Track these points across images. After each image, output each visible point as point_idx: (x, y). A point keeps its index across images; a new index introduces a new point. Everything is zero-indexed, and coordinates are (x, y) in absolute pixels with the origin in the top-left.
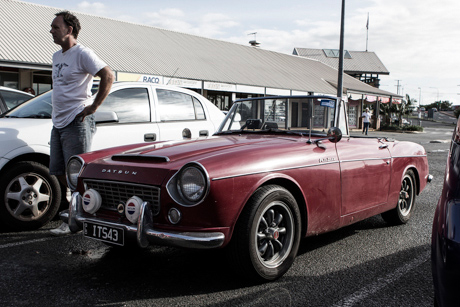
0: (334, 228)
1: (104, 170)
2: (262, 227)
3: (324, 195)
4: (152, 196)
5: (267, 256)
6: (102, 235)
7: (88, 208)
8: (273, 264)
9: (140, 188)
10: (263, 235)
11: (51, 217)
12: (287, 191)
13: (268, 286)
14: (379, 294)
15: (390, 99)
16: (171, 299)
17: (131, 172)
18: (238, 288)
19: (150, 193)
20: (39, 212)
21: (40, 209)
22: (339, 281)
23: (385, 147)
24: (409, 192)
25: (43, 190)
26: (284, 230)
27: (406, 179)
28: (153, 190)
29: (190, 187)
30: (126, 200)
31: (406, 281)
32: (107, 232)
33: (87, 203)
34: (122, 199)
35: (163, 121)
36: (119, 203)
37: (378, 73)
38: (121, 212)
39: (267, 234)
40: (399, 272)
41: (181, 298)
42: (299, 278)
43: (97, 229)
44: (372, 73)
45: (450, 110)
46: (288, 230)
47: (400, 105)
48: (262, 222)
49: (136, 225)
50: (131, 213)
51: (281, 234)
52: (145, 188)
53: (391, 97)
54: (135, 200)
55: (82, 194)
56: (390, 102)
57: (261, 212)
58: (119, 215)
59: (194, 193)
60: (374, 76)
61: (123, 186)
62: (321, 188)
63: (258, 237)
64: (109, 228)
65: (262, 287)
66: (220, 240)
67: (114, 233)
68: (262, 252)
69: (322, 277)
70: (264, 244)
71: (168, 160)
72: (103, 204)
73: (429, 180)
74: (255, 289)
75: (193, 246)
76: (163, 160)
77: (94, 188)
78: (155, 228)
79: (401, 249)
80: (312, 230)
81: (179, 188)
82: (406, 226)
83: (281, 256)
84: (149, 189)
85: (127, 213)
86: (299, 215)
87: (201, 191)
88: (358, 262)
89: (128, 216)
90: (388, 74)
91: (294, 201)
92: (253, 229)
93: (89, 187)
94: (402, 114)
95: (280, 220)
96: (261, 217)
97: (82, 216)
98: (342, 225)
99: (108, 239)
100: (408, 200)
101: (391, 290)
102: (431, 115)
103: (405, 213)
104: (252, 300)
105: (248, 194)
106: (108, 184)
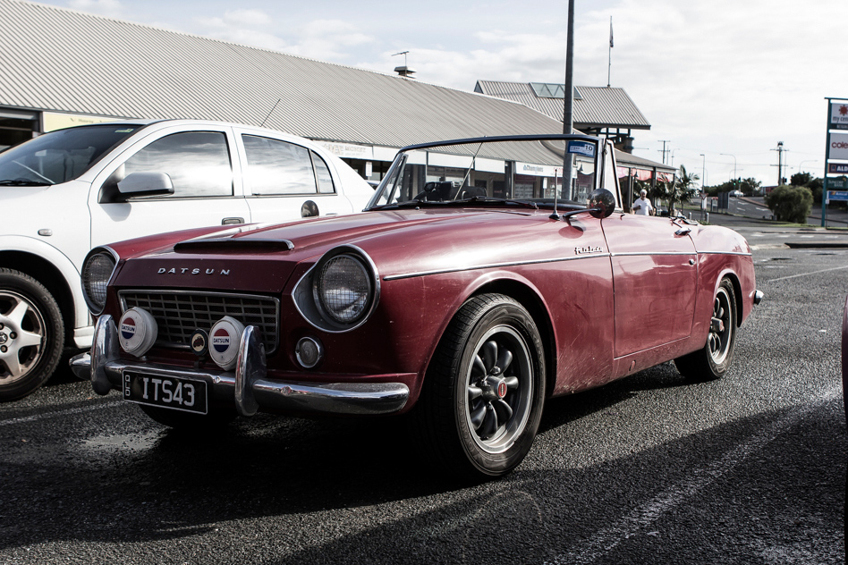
0: (602, 381)
1: (162, 270)
2: (477, 376)
3: (586, 316)
4: (262, 315)
5: (485, 431)
6: (162, 394)
7: (129, 346)
8: (497, 445)
9: (237, 300)
10: (478, 390)
11: (45, 377)
12: (520, 306)
13: (489, 487)
14: (705, 496)
15: (653, 173)
16: (305, 517)
17: (218, 270)
18: (433, 492)
19: (258, 311)
20: (21, 367)
21: (22, 361)
22: (622, 476)
23: (685, 233)
24: (725, 318)
25: (28, 323)
26: (514, 381)
27: (720, 295)
28: (265, 302)
29: (339, 295)
30: (209, 326)
31: (745, 472)
32: (173, 388)
33: (128, 336)
34: (199, 325)
35: (257, 195)
36: (193, 332)
37: (629, 127)
38: (199, 349)
39: (484, 389)
40: (731, 458)
41: (325, 513)
42: (546, 472)
43: (151, 385)
44: (618, 126)
45: (757, 194)
46: (523, 381)
47: (671, 185)
48: (476, 364)
49: (231, 372)
50: (222, 349)
51: (511, 389)
52: (246, 301)
53: (654, 169)
54: (228, 323)
55: (116, 317)
56: (652, 180)
57: (475, 344)
58: (195, 356)
59: (347, 306)
60: (623, 131)
61: (201, 298)
62: (579, 303)
63: (470, 393)
64: (175, 383)
65: (479, 490)
66: (400, 398)
67: (185, 391)
68: (476, 423)
69: (589, 470)
70: (480, 408)
71: (291, 246)
72: (160, 336)
73: (756, 300)
74: (465, 494)
75: (348, 410)
76: (280, 247)
77: (141, 305)
78: (271, 378)
79: (723, 420)
80: (564, 384)
81: (316, 297)
82: (721, 383)
83: (511, 430)
84: (255, 301)
85: (212, 350)
86: (541, 352)
87: (362, 302)
88: (650, 443)
89: (215, 355)
90: (648, 127)
91: (534, 326)
92: (461, 378)
93: (130, 305)
94: (674, 200)
95: (508, 362)
96: (475, 357)
97: (119, 362)
98: (615, 375)
99: (174, 403)
100: (723, 335)
101: (725, 488)
102: (723, 204)
103: (718, 359)
104: (465, 513)
105: (452, 308)
106: (171, 297)
